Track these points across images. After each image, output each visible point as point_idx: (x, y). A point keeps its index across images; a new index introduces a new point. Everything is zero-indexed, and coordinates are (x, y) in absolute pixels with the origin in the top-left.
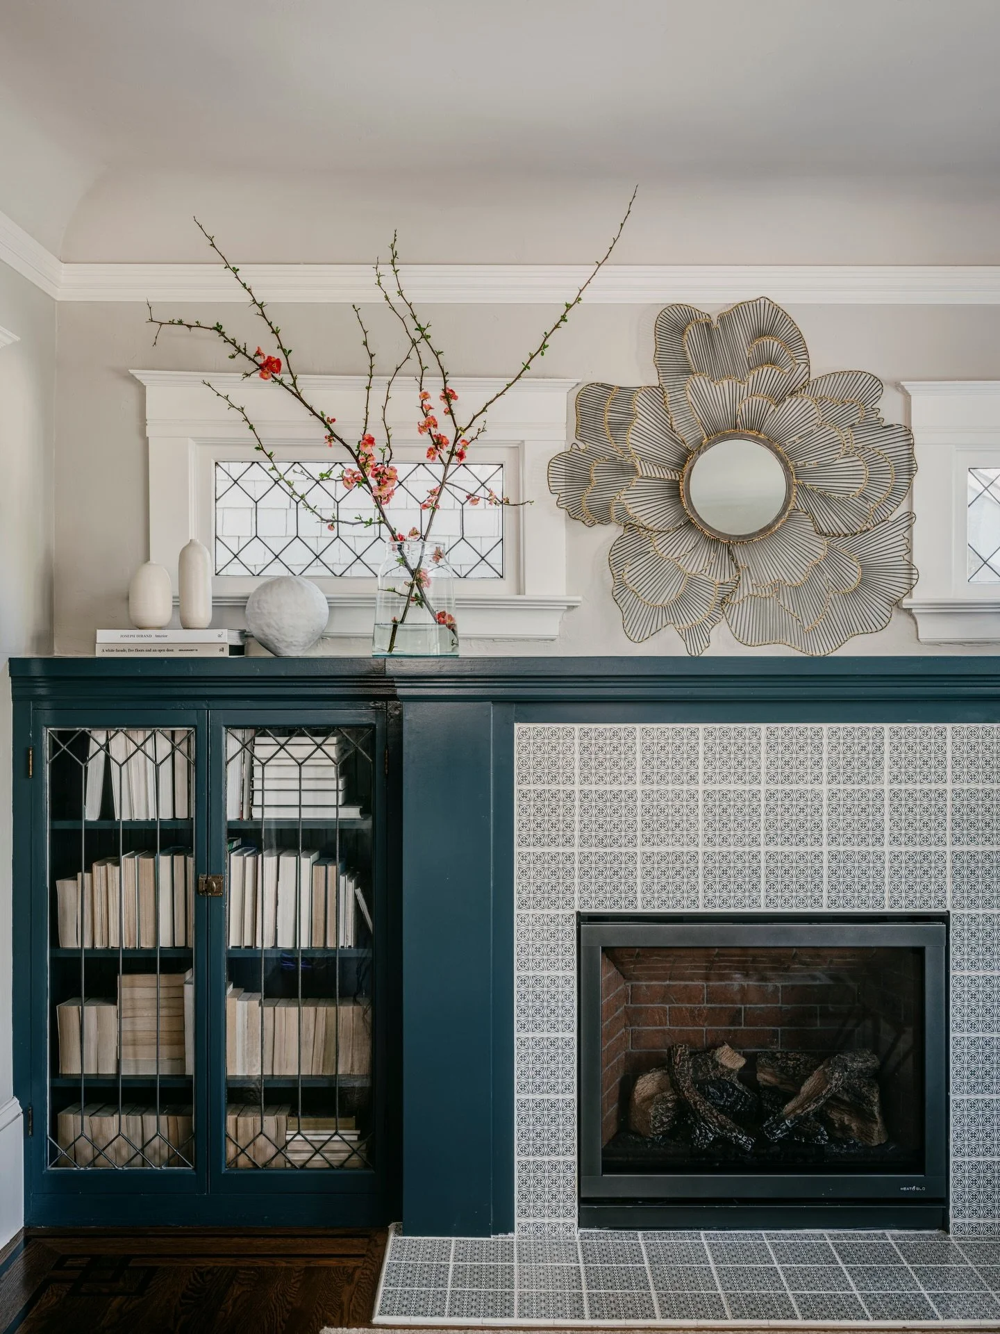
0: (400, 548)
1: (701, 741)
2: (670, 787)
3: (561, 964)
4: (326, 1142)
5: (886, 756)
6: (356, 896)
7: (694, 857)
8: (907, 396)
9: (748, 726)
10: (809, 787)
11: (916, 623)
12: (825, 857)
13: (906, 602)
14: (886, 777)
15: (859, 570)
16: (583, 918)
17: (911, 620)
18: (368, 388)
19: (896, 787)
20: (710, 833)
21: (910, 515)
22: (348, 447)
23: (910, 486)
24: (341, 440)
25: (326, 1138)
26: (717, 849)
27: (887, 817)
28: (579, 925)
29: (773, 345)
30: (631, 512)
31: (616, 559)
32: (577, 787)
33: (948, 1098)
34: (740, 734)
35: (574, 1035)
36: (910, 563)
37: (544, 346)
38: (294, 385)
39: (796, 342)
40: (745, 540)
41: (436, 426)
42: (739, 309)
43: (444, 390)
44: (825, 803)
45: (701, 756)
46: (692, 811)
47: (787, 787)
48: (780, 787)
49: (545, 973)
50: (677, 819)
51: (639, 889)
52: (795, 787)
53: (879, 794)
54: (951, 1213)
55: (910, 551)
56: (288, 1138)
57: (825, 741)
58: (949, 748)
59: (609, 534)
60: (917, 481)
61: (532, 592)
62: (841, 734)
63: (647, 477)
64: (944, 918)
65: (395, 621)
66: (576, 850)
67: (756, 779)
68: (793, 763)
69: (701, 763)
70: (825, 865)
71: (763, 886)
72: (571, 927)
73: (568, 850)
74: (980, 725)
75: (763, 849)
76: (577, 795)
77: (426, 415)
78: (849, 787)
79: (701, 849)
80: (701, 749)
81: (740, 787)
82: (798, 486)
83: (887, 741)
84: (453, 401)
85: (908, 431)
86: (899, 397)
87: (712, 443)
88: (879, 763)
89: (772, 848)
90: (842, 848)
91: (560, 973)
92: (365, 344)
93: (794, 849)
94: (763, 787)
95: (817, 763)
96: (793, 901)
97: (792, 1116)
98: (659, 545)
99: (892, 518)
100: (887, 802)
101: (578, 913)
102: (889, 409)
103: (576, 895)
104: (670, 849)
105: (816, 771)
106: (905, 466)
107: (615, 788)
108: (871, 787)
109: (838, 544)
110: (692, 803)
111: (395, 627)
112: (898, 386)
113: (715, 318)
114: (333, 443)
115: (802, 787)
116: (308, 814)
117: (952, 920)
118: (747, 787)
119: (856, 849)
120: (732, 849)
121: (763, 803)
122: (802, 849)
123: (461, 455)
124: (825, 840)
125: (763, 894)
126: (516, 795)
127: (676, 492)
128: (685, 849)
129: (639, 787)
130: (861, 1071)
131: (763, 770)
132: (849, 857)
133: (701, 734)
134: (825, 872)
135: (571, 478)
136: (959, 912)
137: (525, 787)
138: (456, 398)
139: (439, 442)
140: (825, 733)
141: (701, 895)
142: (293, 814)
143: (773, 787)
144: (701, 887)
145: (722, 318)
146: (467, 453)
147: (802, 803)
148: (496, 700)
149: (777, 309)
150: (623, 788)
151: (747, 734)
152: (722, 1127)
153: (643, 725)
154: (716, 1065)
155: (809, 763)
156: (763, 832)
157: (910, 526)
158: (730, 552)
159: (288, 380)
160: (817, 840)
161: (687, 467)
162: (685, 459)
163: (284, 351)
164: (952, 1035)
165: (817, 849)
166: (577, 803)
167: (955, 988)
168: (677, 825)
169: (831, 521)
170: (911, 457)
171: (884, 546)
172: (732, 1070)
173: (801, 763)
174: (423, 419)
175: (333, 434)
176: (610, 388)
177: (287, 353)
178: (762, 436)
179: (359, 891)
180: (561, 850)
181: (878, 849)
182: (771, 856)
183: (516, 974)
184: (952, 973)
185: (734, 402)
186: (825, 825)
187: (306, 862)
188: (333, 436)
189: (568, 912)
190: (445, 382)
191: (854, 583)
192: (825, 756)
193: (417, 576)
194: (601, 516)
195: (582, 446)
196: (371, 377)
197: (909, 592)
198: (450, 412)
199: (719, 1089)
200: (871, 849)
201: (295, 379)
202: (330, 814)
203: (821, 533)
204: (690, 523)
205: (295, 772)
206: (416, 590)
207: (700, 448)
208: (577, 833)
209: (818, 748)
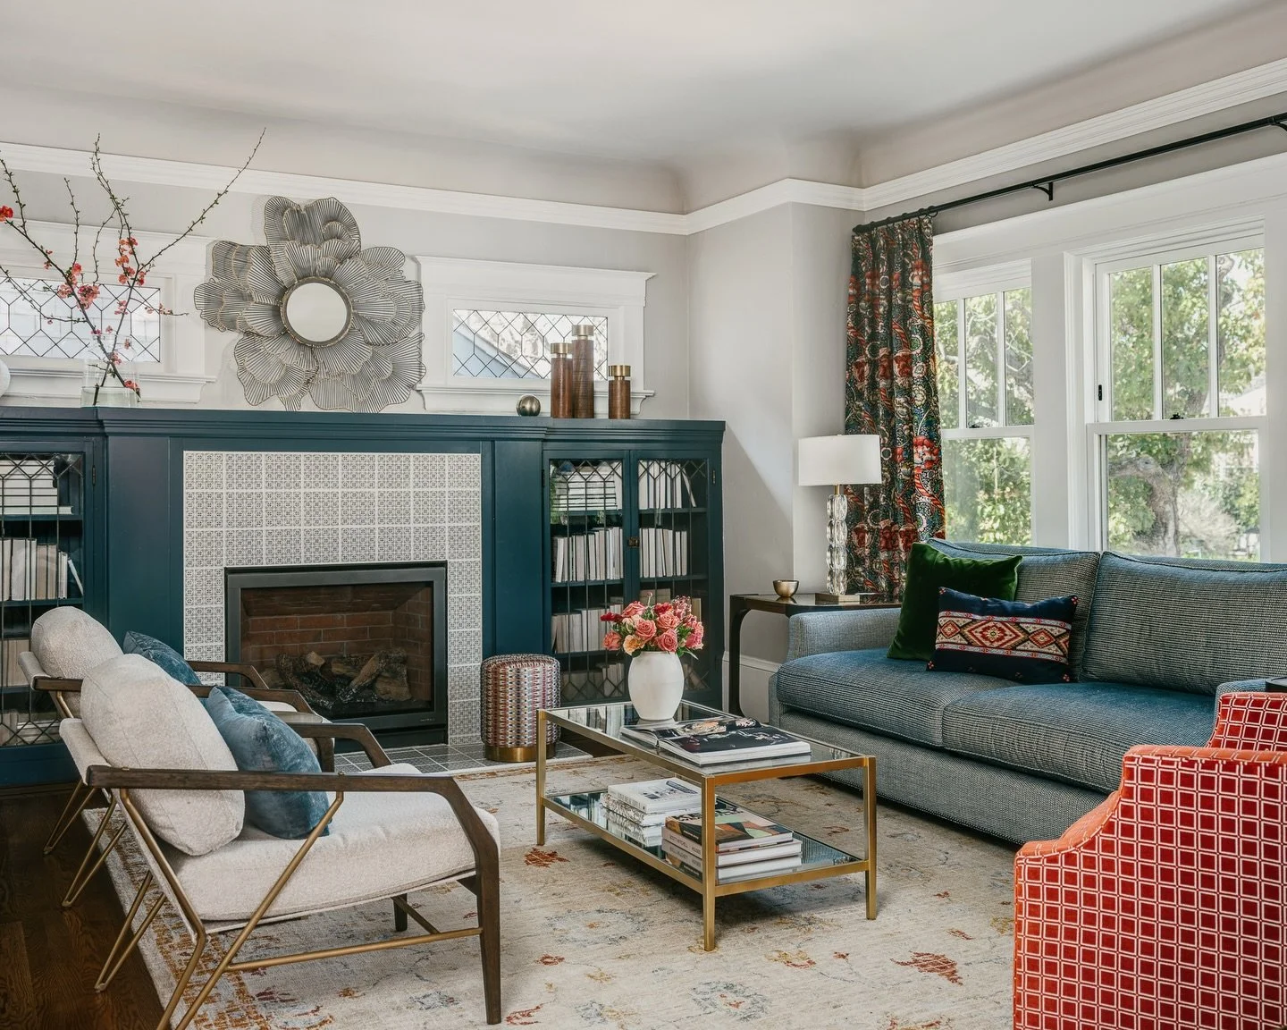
0: (99, 338)
1: (302, 463)
2: (283, 491)
3: (214, 600)
4: (47, 728)
5: (412, 472)
6: (68, 565)
7: (298, 532)
8: (418, 264)
9: (331, 454)
10: (367, 490)
11: (424, 399)
12: (377, 531)
13: (419, 386)
14: (412, 484)
15: (391, 366)
16: (228, 571)
17: (421, 398)
18: (76, 233)
19: (417, 490)
20: (308, 518)
21: (420, 335)
22: (61, 271)
23: (420, 316)
24: (56, 266)
25: (48, 725)
26: (312, 527)
27: (412, 507)
28: (226, 576)
29: (338, 227)
30: (249, 324)
31: (239, 352)
32: (224, 491)
33: (447, 667)
34: (326, 459)
35: (224, 643)
36: (420, 363)
37: (202, 218)
38: (23, 226)
39: (351, 227)
40: (322, 345)
41: (128, 262)
42: (318, 203)
43: (129, 239)
44: (376, 499)
45: (302, 472)
46: (297, 505)
47: (354, 490)
48: (350, 490)
49: (204, 606)
50: (288, 510)
51: (264, 552)
52: (358, 490)
53: (408, 494)
54: (449, 732)
55: (420, 356)
56: (19, 727)
57: (376, 463)
58: (447, 467)
59: (233, 337)
60: (424, 315)
61: (181, 372)
62: (386, 459)
63: (259, 303)
64: (444, 564)
65: (97, 385)
66: (224, 529)
67: (335, 486)
68: (358, 476)
69: (302, 476)
70: (377, 535)
71: (340, 549)
72: (221, 577)
73: (219, 529)
74: (463, 455)
75: (340, 527)
76: (224, 495)
77: (121, 254)
78: (390, 490)
79: (302, 528)
80: (302, 467)
81: (326, 490)
82: (354, 314)
83: (412, 463)
84: (134, 246)
85: (419, 286)
86: (413, 264)
87: (300, 285)
88: (407, 476)
89: (345, 526)
90: (386, 526)
91: (214, 606)
92: (72, 204)
93: (359, 526)
94: (340, 490)
95: (372, 476)
96: (358, 557)
97: (356, 686)
98: (267, 346)
99: (411, 336)
100: (412, 499)
101: (225, 568)
102: (409, 271)
103: (224, 557)
104: (284, 528)
105: (371, 480)
106: (416, 306)
107: (249, 491)
108: (403, 490)
109: (380, 350)
110: (297, 500)
111: (97, 389)
112: (413, 259)
113: (303, 208)
114: (50, 267)
115: (362, 490)
116: (36, 512)
117: (449, 565)
118: (331, 490)
119: (395, 526)
120: (321, 527)
121: (340, 499)
122: (363, 526)
123: (141, 282)
124: (376, 521)
125: (340, 553)
126: (185, 496)
127: (277, 312)
128: (293, 528)
129: (264, 490)
130: (396, 658)
131: (340, 480)
132: (390, 530)
133: (302, 458)
134: (377, 540)
135: (208, 301)
136: (452, 560)
137: (190, 491)
138: (136, 244)
139: (127, 272)
140: (376, 458)
141: (303, 555)
142: (26, 512)
143: (345, 490)
144: (303, 550)
145: (306, 209)
146: (145, 278)
147: (363, 500)
148: (172, 436)
149: (341, 206)
150: (254, 491)
151: (331, 459)
152: (313, 697)
153: (266, 453)
154: (307, 664)
155: (367, 476)
156: (340, 517)
157: (421, 341)
158: (312, 353)
159: (18, 222)
160: (372, 521)
161: (285, 298)
162: (283, 292)
163: (20, 204)
164: (449, 631)
165: (372, 526)
166: (224, 500)
167: (450, 604)
168: (288, 513)
169: (374, 336)
170: (421, 300)
171: (406, 351)
172: (317, 666)
173: (363, 476)
174: (118, 257)
175: (49, 261)
176: (234, 245)
177: (22, 206)
178: (332, 282)
179: (70, 562)
180: (214, 529)
181: (407, 525)
182: (345, 531)
183: (185, 607)
184: (449, 596)
185: (314, 259)
186: (376, 513)
187: (34, 542)
188: (49, 263)
189: (219, 568)
190: (130, 233)
191: (388, 374)
192: (376, 472)
193: (112, 358)
194: (230, 325)
195: (217, 280)
196: (78, 226)
197: (420, 381)
198: (133, 253)
199: (309, 678)
200: (403, 526)
201: (24, 223)
202: (53, 511)
203: (368, 343)
204: (286, 332)
205: (26, 483)
206: (111, 367)
207: (292, 287)
208: (224, 519)
209: (372, 467)
